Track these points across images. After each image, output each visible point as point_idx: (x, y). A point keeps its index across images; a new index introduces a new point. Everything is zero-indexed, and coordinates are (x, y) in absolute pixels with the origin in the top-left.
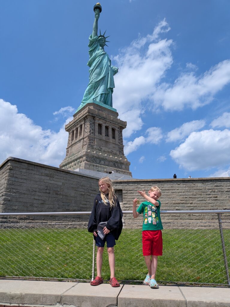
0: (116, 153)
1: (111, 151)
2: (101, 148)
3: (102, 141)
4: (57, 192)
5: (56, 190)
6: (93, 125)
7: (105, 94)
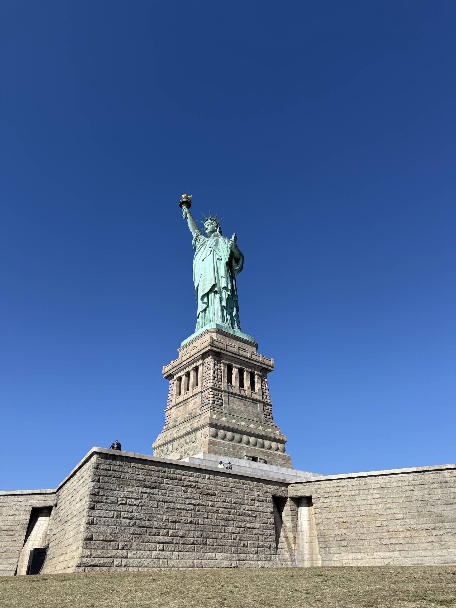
0: (195, 413)
1: (189, 414)
7: (205, 310)
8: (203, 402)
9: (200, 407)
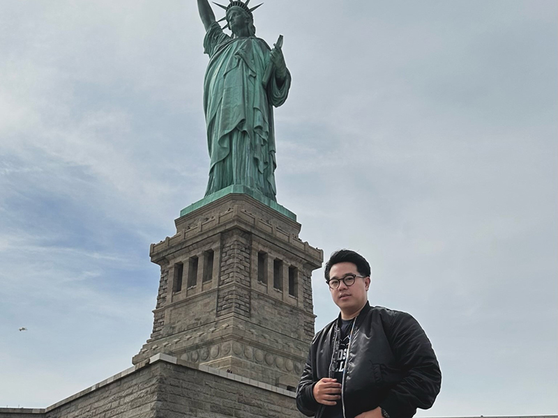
0: (207, 319)
1: (196, 320)
2: (174, 328)
3: (179, 306)
7: (224, 160)
8: (219, 305)
9: (215, 311)
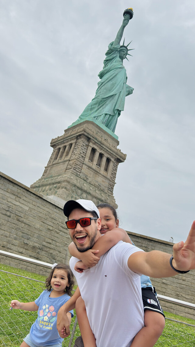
0: (104, 189)
4: (19, 217)
5: (19, 215)
6: (86, 148)
7: (110, 115)
8: (109, 187)
